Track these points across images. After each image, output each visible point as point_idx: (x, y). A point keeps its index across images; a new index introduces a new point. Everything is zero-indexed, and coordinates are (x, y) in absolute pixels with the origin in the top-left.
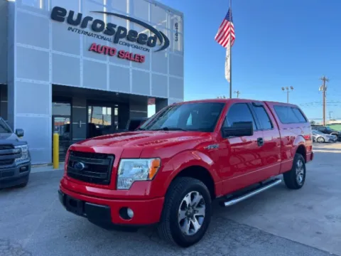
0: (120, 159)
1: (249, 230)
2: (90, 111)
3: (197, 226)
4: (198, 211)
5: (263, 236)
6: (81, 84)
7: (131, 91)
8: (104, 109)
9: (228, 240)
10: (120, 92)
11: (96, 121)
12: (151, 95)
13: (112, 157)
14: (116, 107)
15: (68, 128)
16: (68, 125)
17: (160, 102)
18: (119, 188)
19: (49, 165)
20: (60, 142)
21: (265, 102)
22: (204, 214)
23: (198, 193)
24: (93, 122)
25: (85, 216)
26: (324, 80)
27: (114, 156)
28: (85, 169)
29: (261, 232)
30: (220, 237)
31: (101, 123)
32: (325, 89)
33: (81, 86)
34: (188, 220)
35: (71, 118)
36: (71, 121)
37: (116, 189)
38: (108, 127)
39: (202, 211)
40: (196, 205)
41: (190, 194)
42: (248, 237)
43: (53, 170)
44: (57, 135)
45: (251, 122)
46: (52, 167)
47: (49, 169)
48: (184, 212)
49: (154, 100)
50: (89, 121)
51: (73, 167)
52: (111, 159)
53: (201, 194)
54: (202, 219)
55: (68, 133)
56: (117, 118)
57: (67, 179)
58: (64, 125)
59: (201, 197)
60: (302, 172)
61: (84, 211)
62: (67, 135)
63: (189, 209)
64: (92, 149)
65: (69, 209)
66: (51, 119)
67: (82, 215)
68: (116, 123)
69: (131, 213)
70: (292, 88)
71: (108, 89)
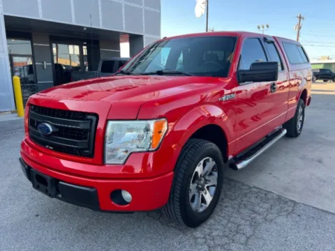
0: (107, 121)
1: (265, 195)
2: (54, 49)
3: (209, 198)
4: (209, 181)
5: (284, 205)
6: (40, 16)
7: (101, 26)
8: (71, 47)
9: (245, 212)
10: (89, 26)
11: (63, 61)
12: (124, 30)
13: (94, 118)
14: (85, 45)
15: (31, 69)
16: (31, 66)
17: (135, 40)
18: (107, 162)
19: (13, 112)
20: (22, 87)
21: (274, 37)
22: (216, 183)
23: (211, 159)
24: (59, 62)
25: (59, 198)
26: (300, 18)
27: (96, 115)
28: (53, 133)
29: (279, 198)
30: (234, 208)
31: (68, 64)
32: (300, 28)
33: (41, 17)
34: (199, 193)
35: (33, 57)
36: (34, 61)
37: (103, 163)
38: (76, 68)
39: (213, 180)
40: (208, 173)
41: (202, 162)
42: (267, 206)
43: (19, 118)
44: (17, 78)
45: (276, 63)
46: (16, 114)
47: (13, 117)
48: (196, 185)
49: (128, 36)
50: (55, 62)
51: (36, 128)
52: (92, 120)
53: (214, 159)
54: (213, 189)
55: (32, 75)
56: (86, 59)
57: (28, 143)
58: (27, 66)
59: (214, 163)
60: (301, 119)
61: (58, 191)
62: (31, 78)
63: (200, 180)
64: (63, 104)
65: (37, 187)
66: (7, 58)
67: (55, 196)
68: (85, 63)
69: (127, 196)
70: (268, 26)
71: (74, 23)
